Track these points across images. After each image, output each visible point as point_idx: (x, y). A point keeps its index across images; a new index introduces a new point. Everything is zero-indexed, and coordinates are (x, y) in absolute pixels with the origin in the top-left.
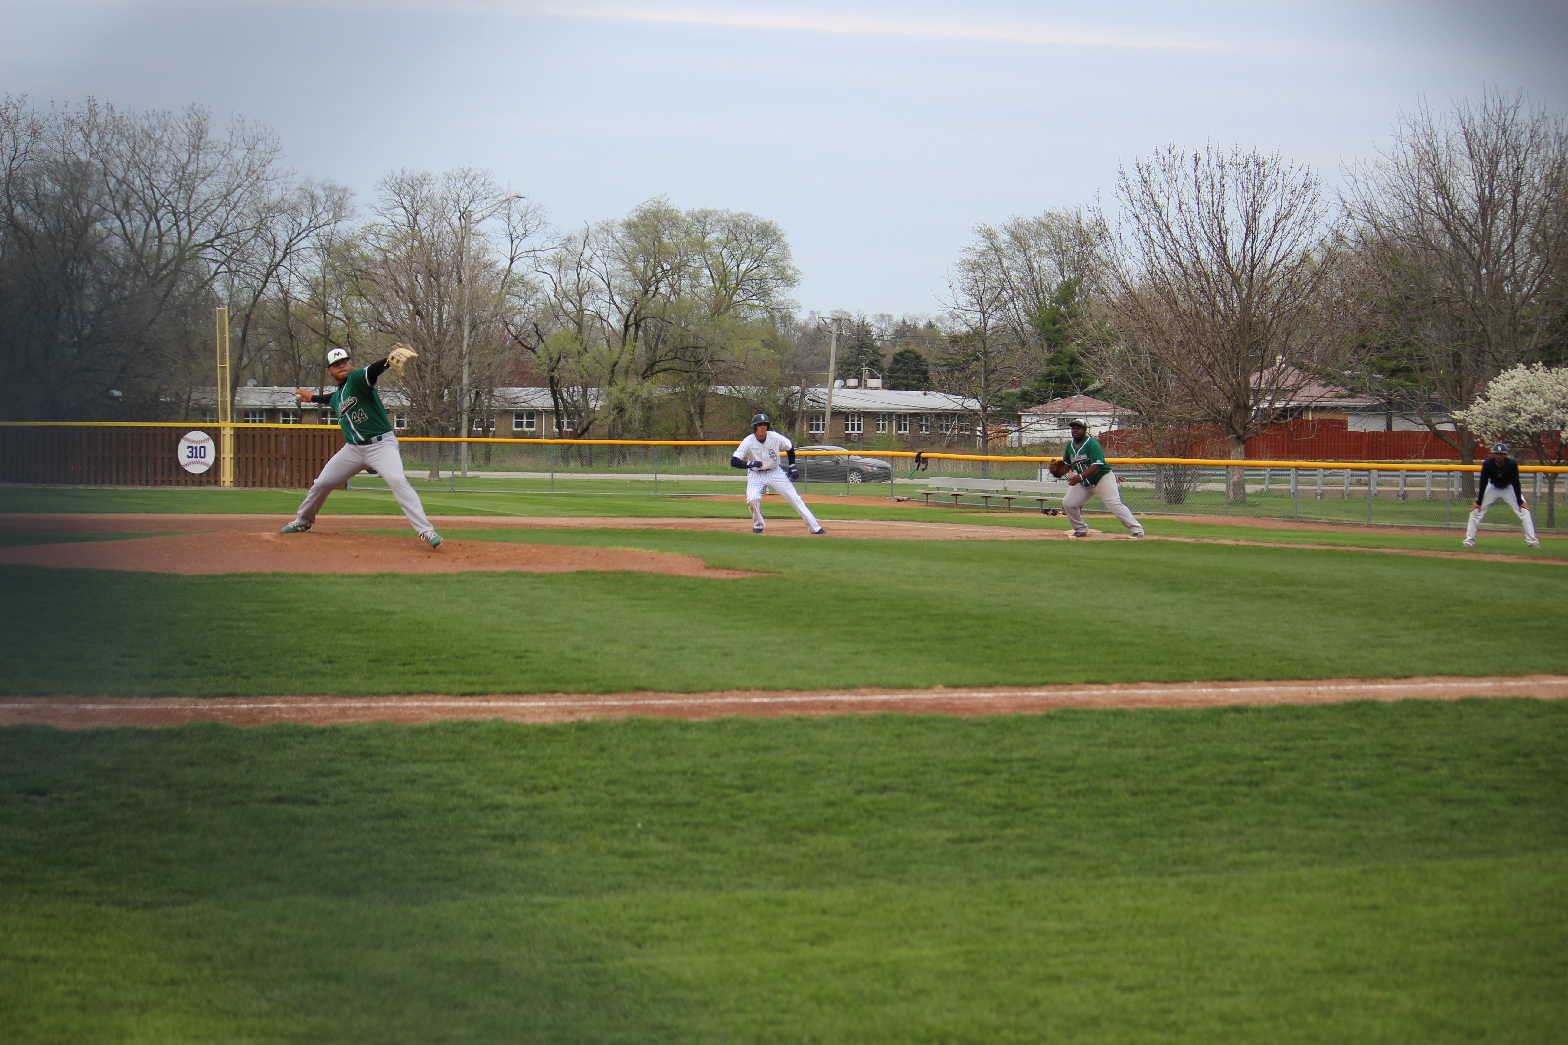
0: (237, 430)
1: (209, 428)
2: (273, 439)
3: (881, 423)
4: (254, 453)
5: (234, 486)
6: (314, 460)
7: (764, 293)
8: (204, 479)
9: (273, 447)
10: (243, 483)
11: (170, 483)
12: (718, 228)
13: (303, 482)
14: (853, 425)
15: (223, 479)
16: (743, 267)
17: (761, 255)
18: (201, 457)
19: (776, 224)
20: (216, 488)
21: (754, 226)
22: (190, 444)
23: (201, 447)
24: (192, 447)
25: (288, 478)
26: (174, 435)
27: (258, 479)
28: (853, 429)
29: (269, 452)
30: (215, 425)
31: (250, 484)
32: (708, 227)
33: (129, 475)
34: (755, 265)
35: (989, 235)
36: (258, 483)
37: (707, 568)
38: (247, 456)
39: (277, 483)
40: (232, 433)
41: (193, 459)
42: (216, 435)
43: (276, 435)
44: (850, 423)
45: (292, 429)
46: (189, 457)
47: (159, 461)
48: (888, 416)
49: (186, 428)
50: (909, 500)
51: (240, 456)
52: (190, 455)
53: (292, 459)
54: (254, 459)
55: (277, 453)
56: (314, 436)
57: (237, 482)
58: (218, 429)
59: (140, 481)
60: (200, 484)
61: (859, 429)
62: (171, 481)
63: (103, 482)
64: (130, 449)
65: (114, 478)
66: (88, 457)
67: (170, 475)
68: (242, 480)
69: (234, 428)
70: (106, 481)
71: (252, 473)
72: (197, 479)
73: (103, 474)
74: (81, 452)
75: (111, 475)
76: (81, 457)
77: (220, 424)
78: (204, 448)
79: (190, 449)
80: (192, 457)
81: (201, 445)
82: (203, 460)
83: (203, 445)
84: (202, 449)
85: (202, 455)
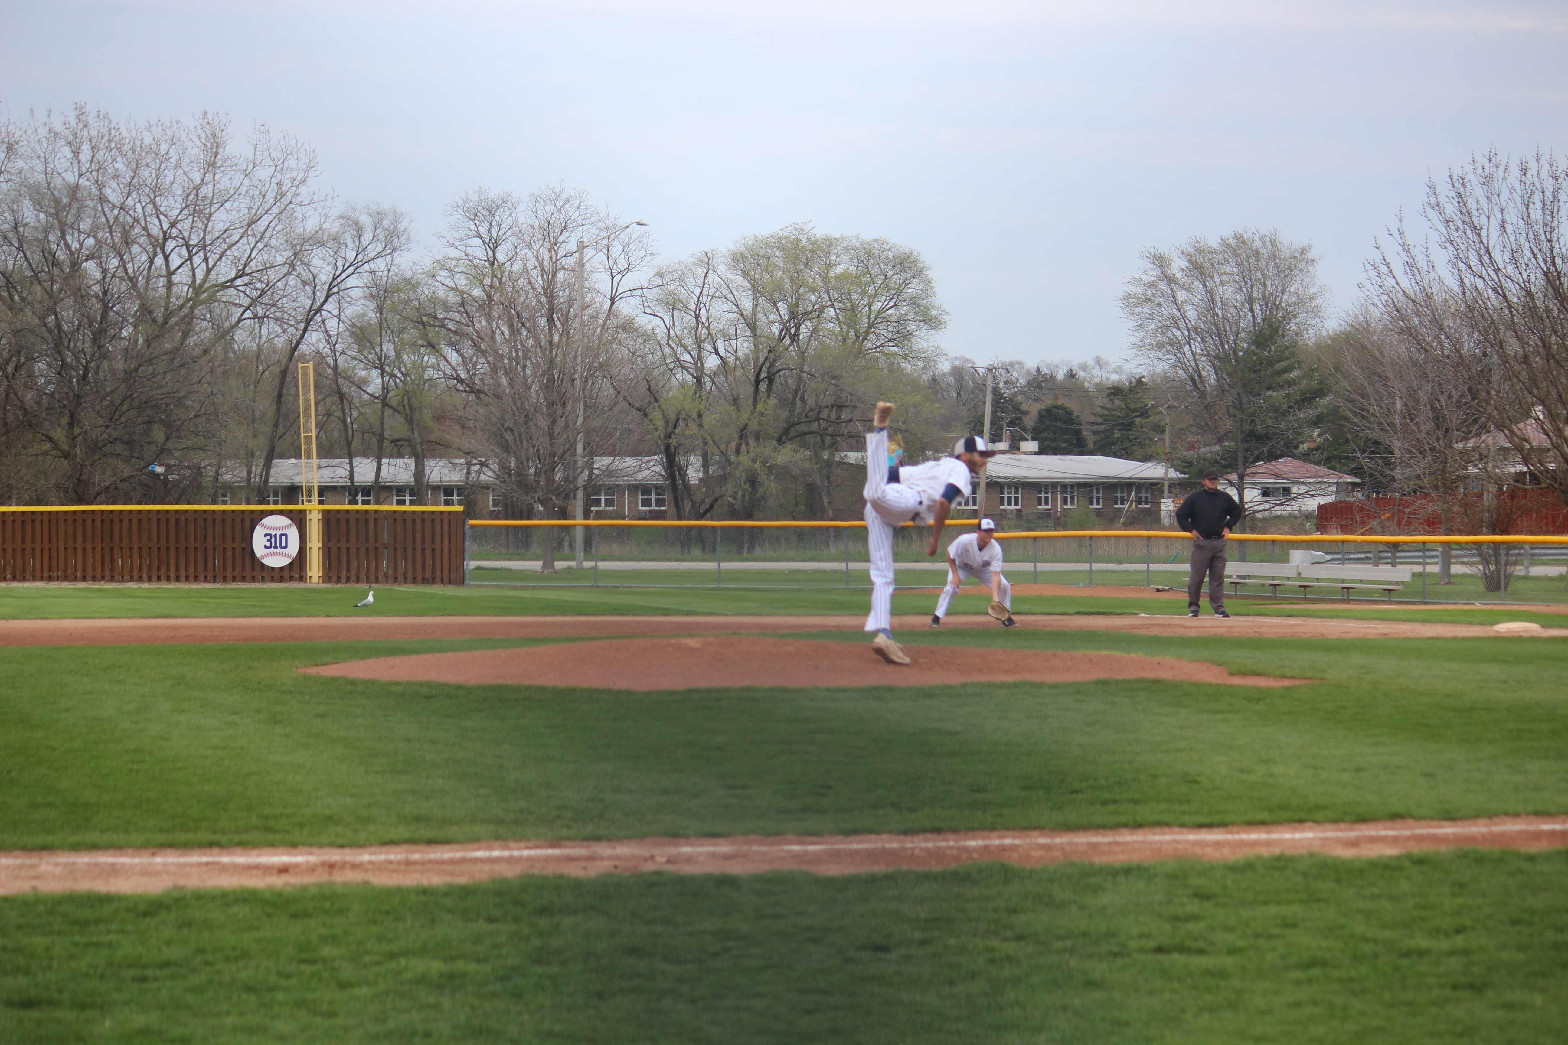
0: (326, 513)
1: (291, 511)
2: (372, 525)
3: (1043, 495)
4: (348, 541)
5: (323, 582)
6: (423, 549)
7: (903, 337)
8: (286, 574)
9: (371, 534)
10: (334, 579)
11: (243, 579)
12: (845, 258)
13: (410, 576)
14: (1009, 499)
15: (309, 574)
16: (877, 306)
17: (899, 292)
18: (282, 547)
19: (919, 254)
20: (302, 585)
21: (891, 256)
22: (268, 532)
23: (281, 535)
24: (270, 535)
25: (390, 572)
26: (247, 521)
27: (353, 573)
28: (1009, 504)
29: (367, 541)
30: (299, 507)
31: (344, 580)
32: (833, 257)
33: (192, 570)
34: (891, 304)
35: (1160, 261)
36: (353, 578)
37: (1232, 674)
38: (339, 545)
39: (377, 578)
40: (320, 517)
41: (272, 550)
42: (301, 520)
43: (376, 520)
44: (1006, 495)
45: (395, 512)
46: (266, 547)
47: (229, 553)
48: (1053, 486)
49: (262, 511)
50: (1171, 590)
51: (330, 545)
52: (268, 544)
53: (395, 549)
54: (348, 549)
55: (376, 541)
57: (327, 577)
58: (303, 513)
59: (206, 577)
60: (281, 580)
61: (1016, 504)
62: (244, 577)
63: (159, 579)
64: (192, 538)
65: (172, 574)
66: (140, 548)
67: (243, 569)
68: (334, 575)
69: (323, 511)
70: (162, 578)
71: (345, 566)
72: (277, 575)
73: (159, 569)
74: (131, 542)
75: (168, 570)
76: (131, 549)
77: (306, 507)
78: (286, 535)
79: (268, 537)
80: (270, 547)
81: (281, 532)
82: (284, 550)
83: (284, 532)
84: (283, 538)
85: (284, 545)
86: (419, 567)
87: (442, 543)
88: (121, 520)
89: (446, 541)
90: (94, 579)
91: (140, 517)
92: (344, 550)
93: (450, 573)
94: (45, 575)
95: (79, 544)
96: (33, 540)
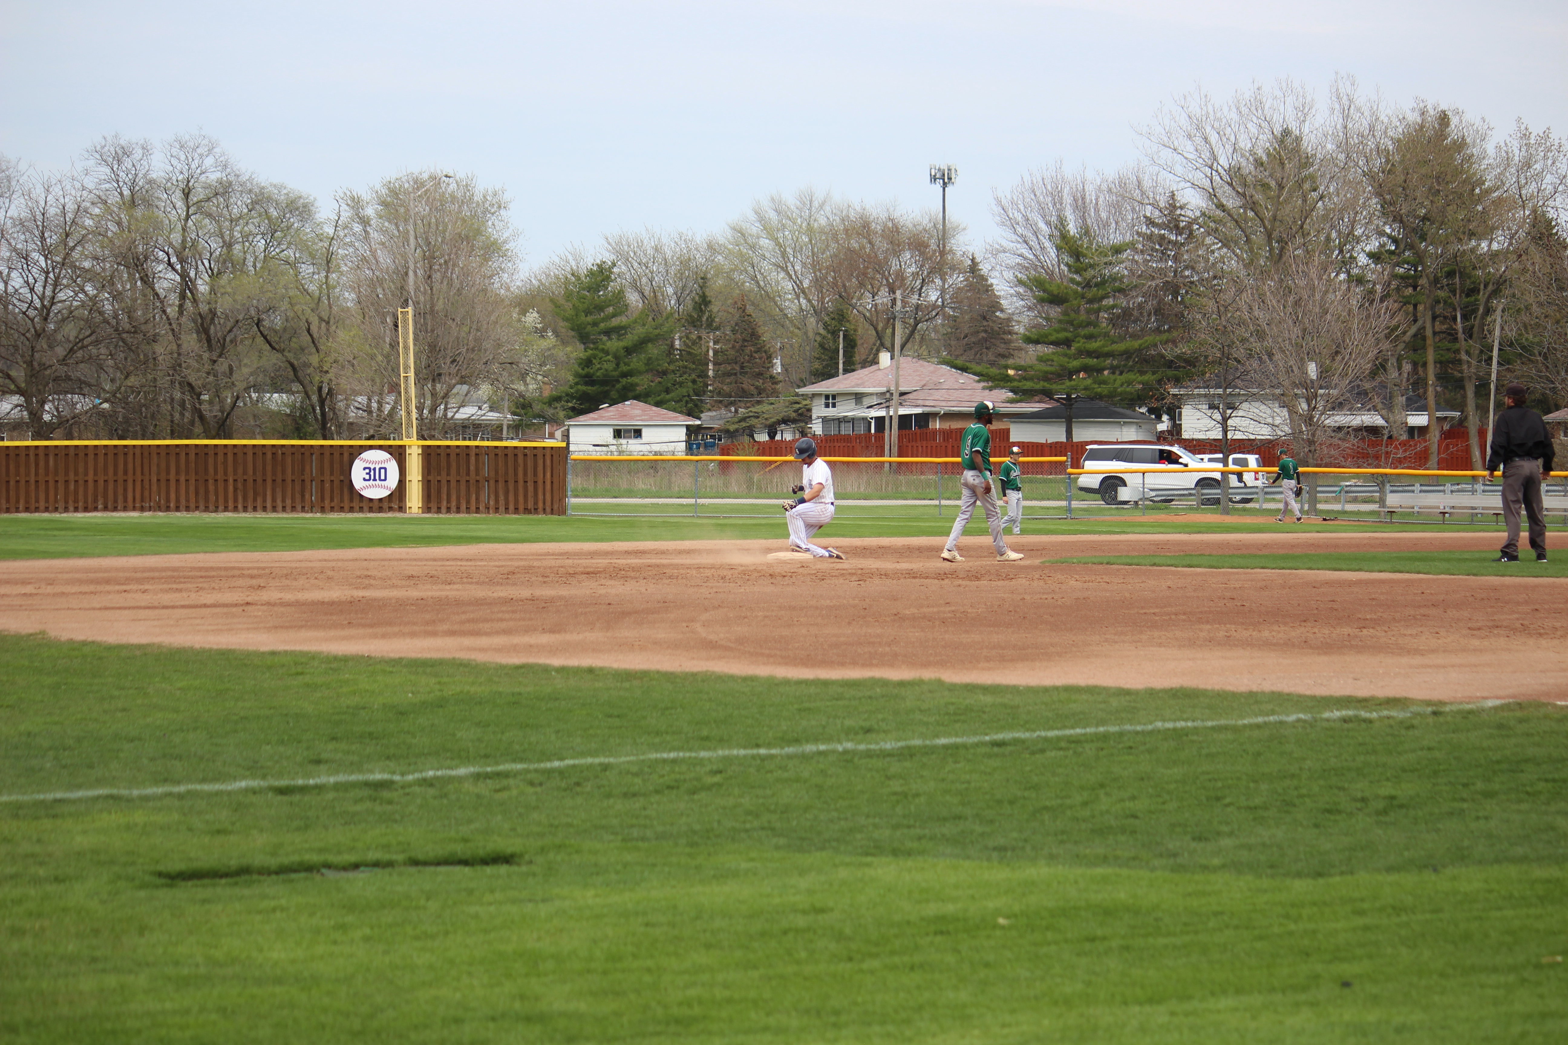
1: (390, 446)
2: (473, 459)
4: (448, 474)
5: (423, 513)
6: (526, 482)
8: (385, 505)
9: (472, 468)
10: (434, 509)
11: (342, 509)
13: (511, 507)
15: (408, 505)
18: (380, 480)
20: (401, 515)
22: (367, 465)
23: (380, 469)
24: (369, 468)
25: (492, 503)
26: (346, 456)
27: (453, 504)
29: (468, 474)
30: (398, 443)
31: (444, 509)
33: (289, 502)
36: (454, 508)
38: (439, 478)
39: (478, 508)
40: (420, 451)
41: (371, 482)
42: (400, 454)
43: (477, 455)
46: (365, 479)
47: (327, 485)
49: (361, 446)
51: (430, 478)
52: (367, 477)
53: (497, 481)
54: (448, 481)
55: (477, 474)
56: (525, 455)
57: (427, 508)
58: (403, 447)
59: (303, 507)
60: (380, 510)
62: (342, 507)
63: (255, 509)
64: (289, 471)
65: (269, 505)
66: (235, 480)
67: (342, 501)
68: (433, 506)
69: (423, 446)
70: (258, 508)
71: (445, 497)
72: (376, 505)
73: (255, 500)
74: (226, 473)
75: (265, 501)
76: (226, 481)
77: (405, 442)
78: (385, 469)
79: (367, 471)
80: (369, 480)
81: (380, 466)
82: (383, 483)
83: (383, 466)
84: (383, 471)
85: (383, 477)
86: (521, 499)
87: (544, 476)
88: (216, 454)
89: (548, 475)
90: (188, 509)
91: (235, 450)
92: (444, 483)
93: (552, 504)
94: (137, 505)
95: (172, 476)
96: (126, 472)
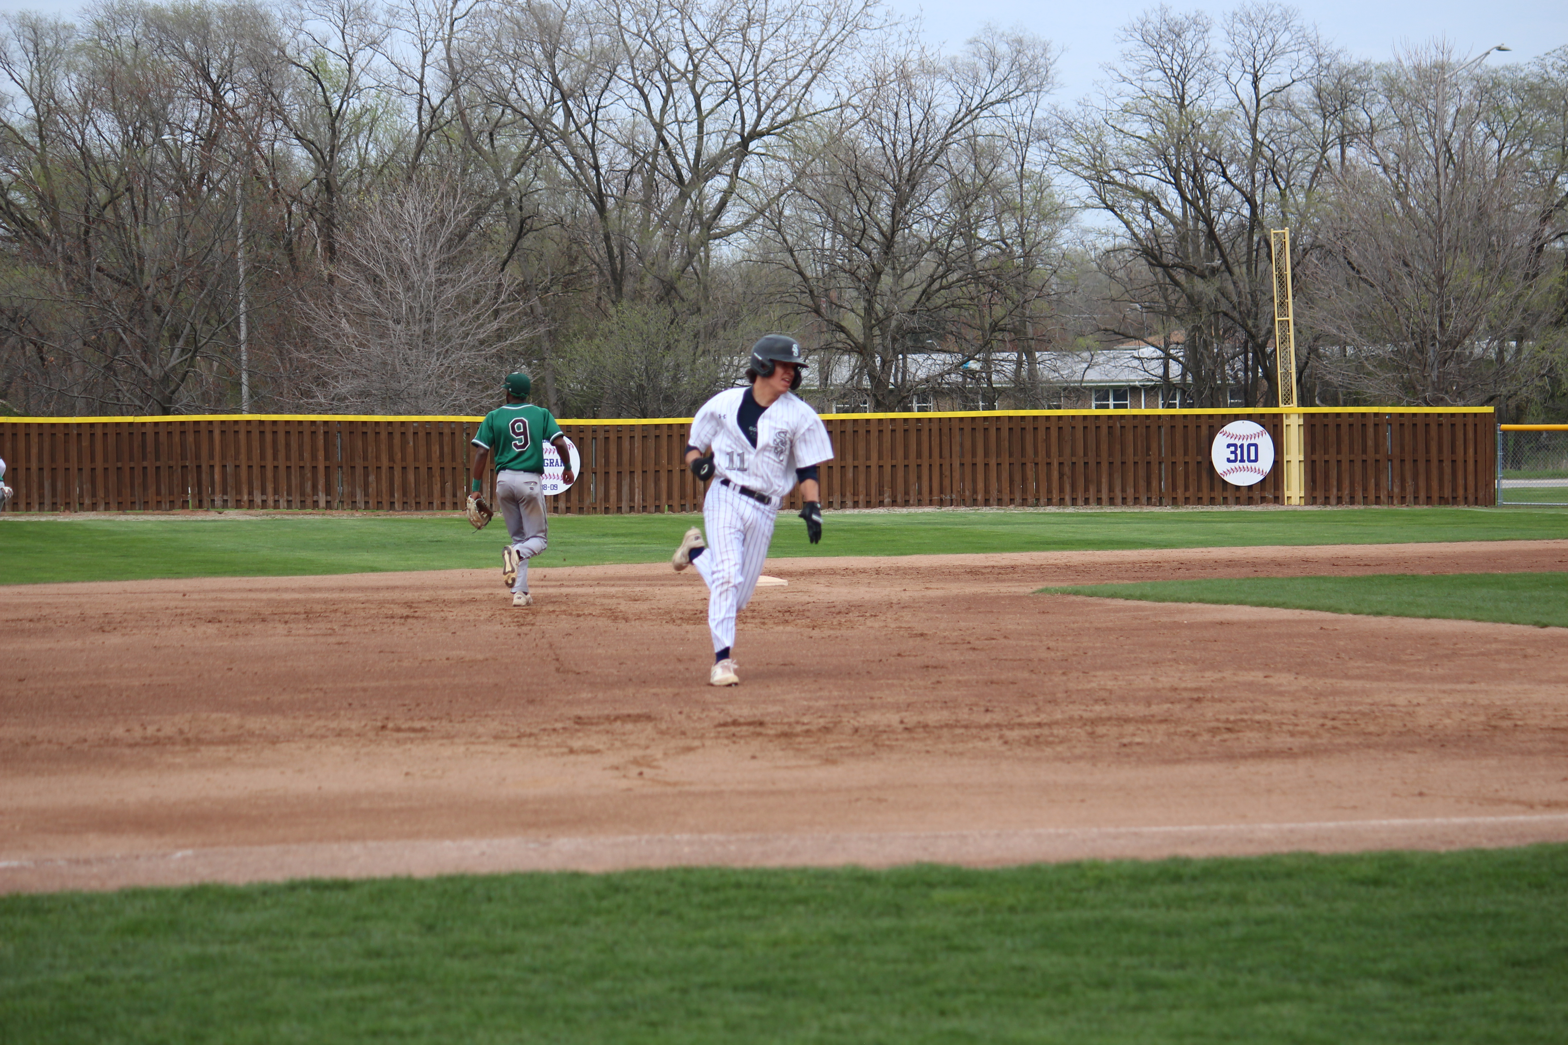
0: (1309, 417)
1: (1262, 416)
2: (1371, 431)
4: (1339, 452)
5: (1306, 504)
6: (1441, 461)
8: (1257, 495)
9: (1370, 443)
10: (1321, 499)
11: (1199, 501)
13: (1422, 495)
15: (1287, 494)
18: (1250, 461)
20: (1278, 507)
22: (1232, 441)
23: (1250, 445)
24: (1235, 445)
25: (1396, 490)
26: (1204, 429)
27: (1346, 492)
29: (1364, 451)
30: (1272, 410)
31: (1333, 500)
33: (1130, 491)
36: (1347, 498)
38: (1327, 457)
39: (1378, 498)
40: (1301, 422)
41: (1238, 464)
42: (1275, 426)
43: (1376, 425)
45: (1401, 415)
46: (1229, 460)
47: (1181, 469)
49: (1224, 416)
51: (1314, 457)
52: (1232, 457)
53: (1402, 461)
54: (1339, 462)
55: (1377, 452)
56: (1440, 425)
57: (1311, 498)
58: (1279, 416)
59: (1149, 499)
60: (1250, 501)
62: (1201, 499)
63: (1087, 502)
64: (1131, 450)
65: (1104, 496)
66: (1061, 464)
67: (1199, 489)
68: (1320, 494)
69: (1305, 414)
70: (1091, 500)
71: (1335, 483)
72: (1244, 495)
73: (1086, 489)
74: (1048, 454)
75: (1099, 490)
76: (1049, 464)
77: (1281, 409)
78: (1256, 446)
79: (1232, 448)
80: (1234, 461)
81: (1249, 441)
82: (1253, 464)
83: (1253, 441)
84: (1253, 448)
85: (1253, 457)
86: (1433, 484)
87: (1465, 453)
88: (1035, 429)
89: (1471, 451)
90: (1000, 502)
93: (1476, 491)
94: (935, 498)
95: (980, 459)
96: (919, 454)
